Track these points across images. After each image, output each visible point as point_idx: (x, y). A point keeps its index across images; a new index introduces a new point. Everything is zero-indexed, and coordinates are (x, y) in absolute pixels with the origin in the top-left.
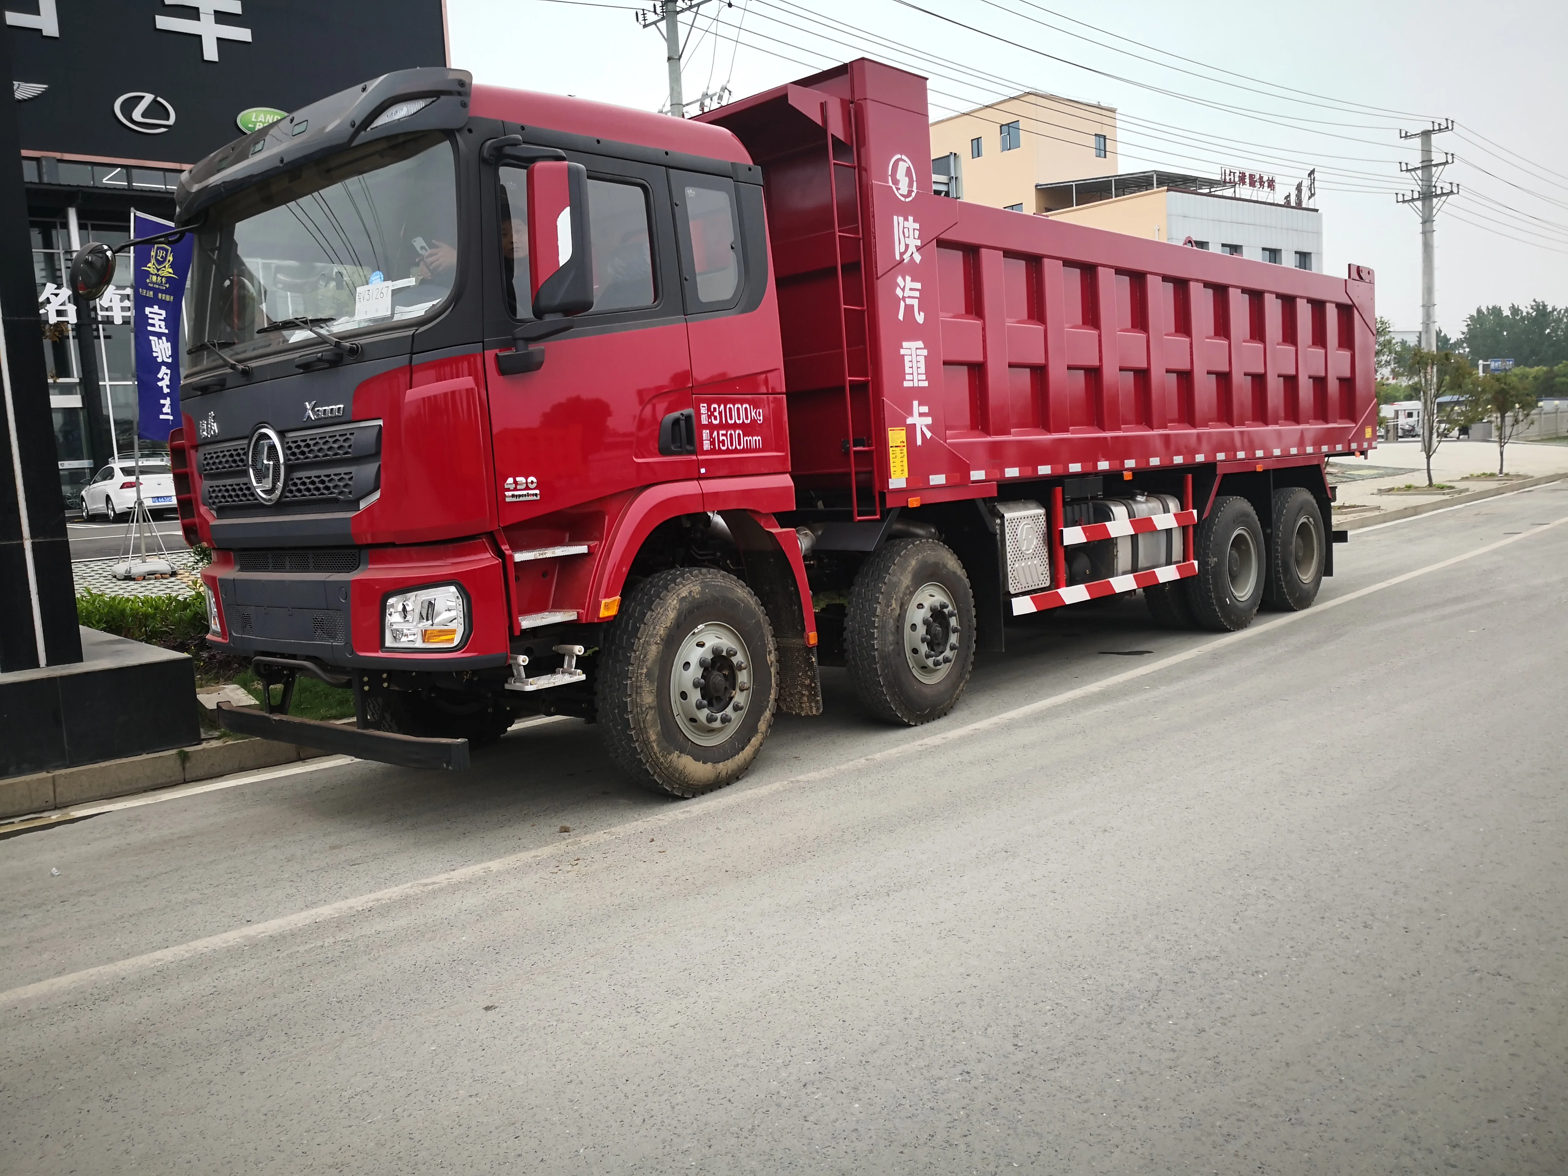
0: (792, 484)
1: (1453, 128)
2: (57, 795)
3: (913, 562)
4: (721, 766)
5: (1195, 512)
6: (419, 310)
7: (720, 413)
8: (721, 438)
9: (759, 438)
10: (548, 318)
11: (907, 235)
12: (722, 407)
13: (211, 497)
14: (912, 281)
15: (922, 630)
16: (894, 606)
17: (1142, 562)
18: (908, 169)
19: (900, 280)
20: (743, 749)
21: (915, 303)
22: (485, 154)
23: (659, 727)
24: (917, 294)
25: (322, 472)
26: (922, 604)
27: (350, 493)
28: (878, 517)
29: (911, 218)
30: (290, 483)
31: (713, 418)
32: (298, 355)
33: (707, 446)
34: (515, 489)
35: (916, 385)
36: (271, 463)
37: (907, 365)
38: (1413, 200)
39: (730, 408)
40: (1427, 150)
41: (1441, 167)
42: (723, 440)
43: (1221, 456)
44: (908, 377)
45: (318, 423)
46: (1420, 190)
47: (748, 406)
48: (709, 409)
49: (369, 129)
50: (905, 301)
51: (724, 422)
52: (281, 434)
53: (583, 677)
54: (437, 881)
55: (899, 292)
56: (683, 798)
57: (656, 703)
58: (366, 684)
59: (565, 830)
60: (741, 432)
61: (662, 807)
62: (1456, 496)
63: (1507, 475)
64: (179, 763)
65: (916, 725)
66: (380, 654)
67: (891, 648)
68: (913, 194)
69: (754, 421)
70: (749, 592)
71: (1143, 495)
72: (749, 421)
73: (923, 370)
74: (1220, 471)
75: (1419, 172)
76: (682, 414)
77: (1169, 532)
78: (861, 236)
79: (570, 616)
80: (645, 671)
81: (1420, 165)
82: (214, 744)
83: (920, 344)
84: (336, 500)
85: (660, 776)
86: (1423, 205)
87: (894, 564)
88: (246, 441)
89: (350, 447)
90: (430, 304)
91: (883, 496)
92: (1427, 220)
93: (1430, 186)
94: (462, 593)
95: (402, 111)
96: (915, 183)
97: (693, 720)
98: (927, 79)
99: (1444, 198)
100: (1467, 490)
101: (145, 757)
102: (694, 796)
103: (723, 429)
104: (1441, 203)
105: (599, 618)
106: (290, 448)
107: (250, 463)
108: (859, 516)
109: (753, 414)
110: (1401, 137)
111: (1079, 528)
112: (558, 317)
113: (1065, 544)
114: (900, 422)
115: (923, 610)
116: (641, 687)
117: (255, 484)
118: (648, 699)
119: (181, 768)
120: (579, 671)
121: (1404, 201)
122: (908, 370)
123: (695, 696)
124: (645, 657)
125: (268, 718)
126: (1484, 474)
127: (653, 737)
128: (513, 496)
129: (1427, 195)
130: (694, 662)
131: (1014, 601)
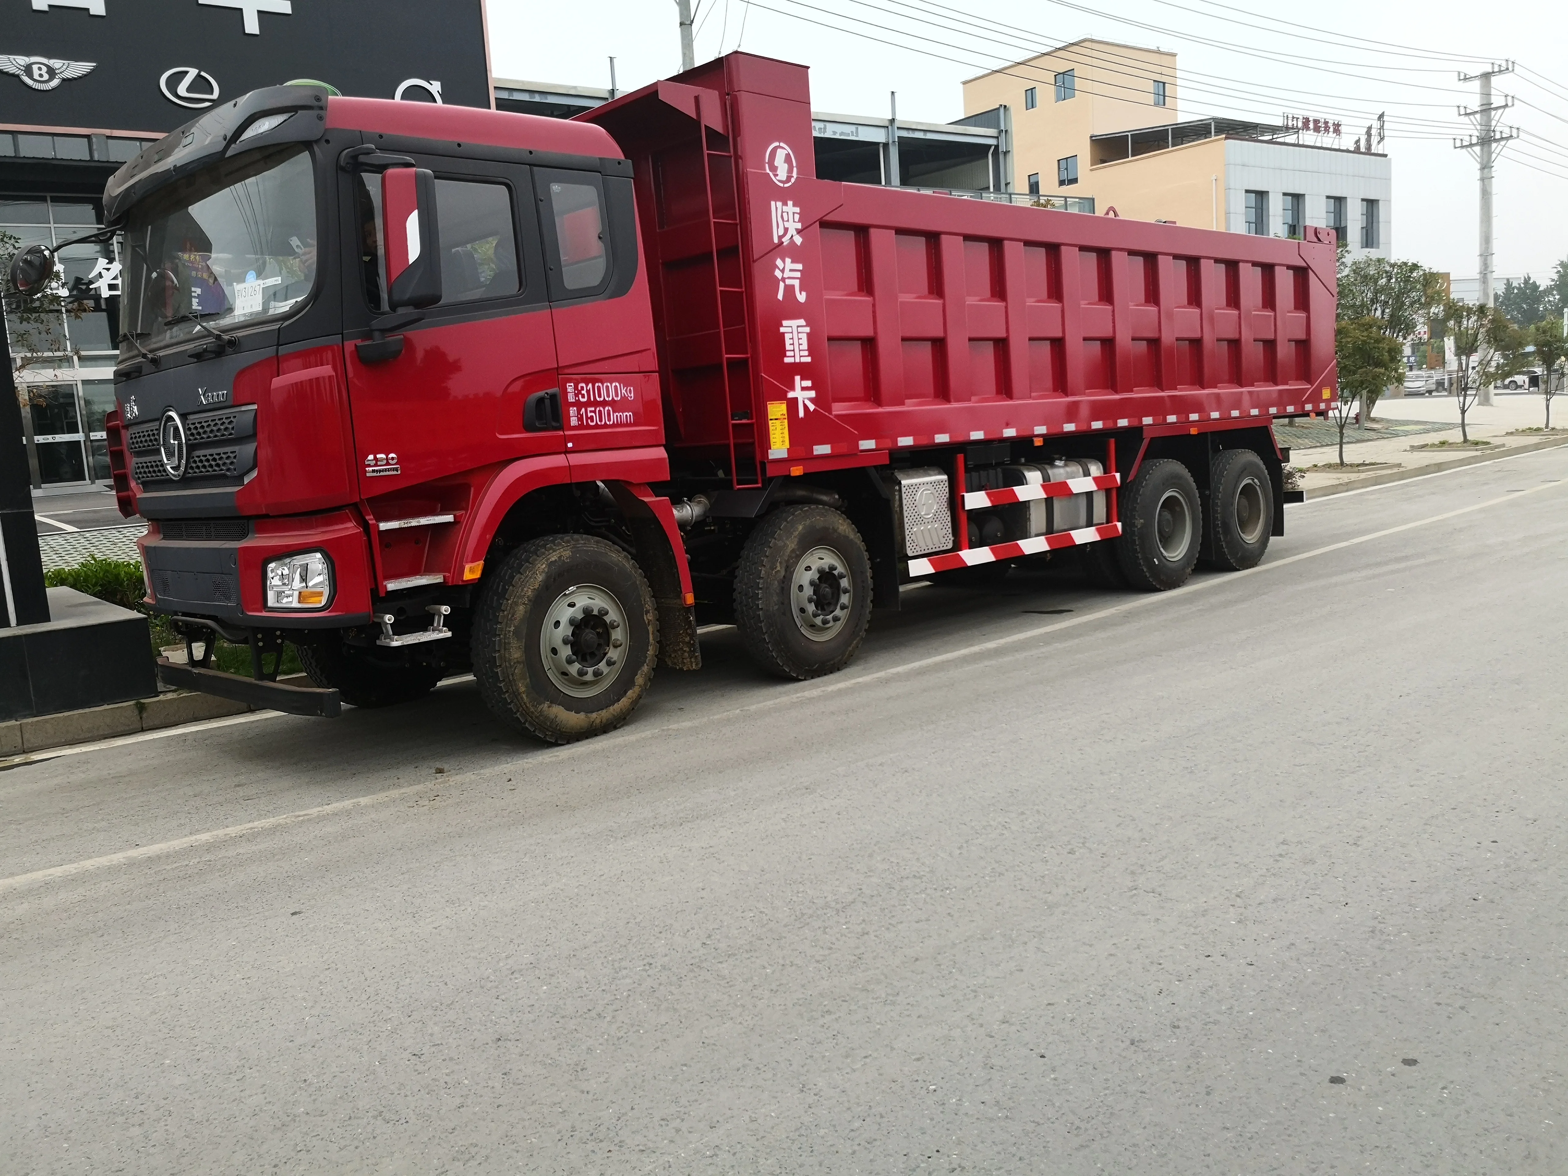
0: (666, 455)
1: (1513, 70)
2: (24, 740)
3: (800, 528)
4: (594, 715)
5: (1118, 475)
6: (284, 307)
7: (588, 392)
8: (590, 415)
9: (631, 413)
10: (401, 311)
11: (786, 219)
12: (590, 386)
13: (137, 473)
14: (793, 262)
15: (809, 591)
16: (778, 568)
17: (1058, 523)
18: (788, 155)
19: (779, 262)
20: (619, 700)
21: (797, 283)
22: (342, 162)
23: (528, 680)
24: (798, 275)
25: (214, 451)
26: (809, 567)
27: (235, 470)
28: (760, 485)
29: (790, 203)
30: (192, 460)
31: (580, 396)
32: (193, 346)
33: (574, 421)
34: (376, 465)
35: (797, 360)
36: (176, 442)
37: (788, 342)
38: (1471, 145)
39: (599, 388)
40: (1486, 94)
41: (1500, 111)
42: (592, 417)
43: (1148, 420)
44: (788, 354)
45: (208, 407)
46: (1478, 135)
47: (617, 384)
48: (576, 388)
49: (238, 142)
50: (784, 282)
51: (592, 399)
52: (183, 417)
53: (449, 634)
54: (309, 813)
55: (778, 273)
56: (556, 745)
57: (524, 657)
58: (260, 640)
59: (440, 771)
60: (610, 408)
61: (536, 753)
62: (1489, 452)
63: (1553, 429)
64: (136, 712)
65: (805, 680)
66: (264, 614)
67: (776, 607)
68: (793, 180)
69: (624, 398)
70: (625, 556)
71: (1061, 460)
72: (619, 398)
73: (805, 346)
74: (1147, 436)
75: (1478, 116)
76: (546, 393)
77: (1089, 495)
78: (738, 221)
79: (437, 579)
80: (512, 628)
81: (1478, 109)
82: (170, 696)
83: (802, 322)
84: (224, 476)
85: (531, 723)
86: (1482, 150)
87: (780, 529)
88: (157, 423)
89: (233, 428)
90: (294, 301)
91: (763, 465)
92: (1486, 166)
93: (1489, 130)
94: (327, 560)
95: (265, 125)
96: (795, 169)
97: (564, 674)
98: (808, 68)
99: (1503, 143)
100: (1503, 446)
101: (106, 707)
102: (568, 743)
103: (591, 406)
104: (1500, 147)
105: (463, 581)
106: (190, 429)
107: (162, 443)
108: (738, 484)
109: (623, 391)
110: (1460, 80)
111: (983, 492)
112: (410, 310)
113: (967, 508)
114: (781, 396)
115: (811, 572)
116: (509, 643)
117: (166, 461)
118: (516, 654)
119: (139, 718)
120: (445, 628)
121: (1462, 147)
122: (788, 347)
123: (566, 652)
124: (513, 616)
125: (190, 671)
126: (1530, 429)
127: (522, 689)
128: (373, 471)
129: (1486, 140)
130: (564, 621)
131: (911, 563)
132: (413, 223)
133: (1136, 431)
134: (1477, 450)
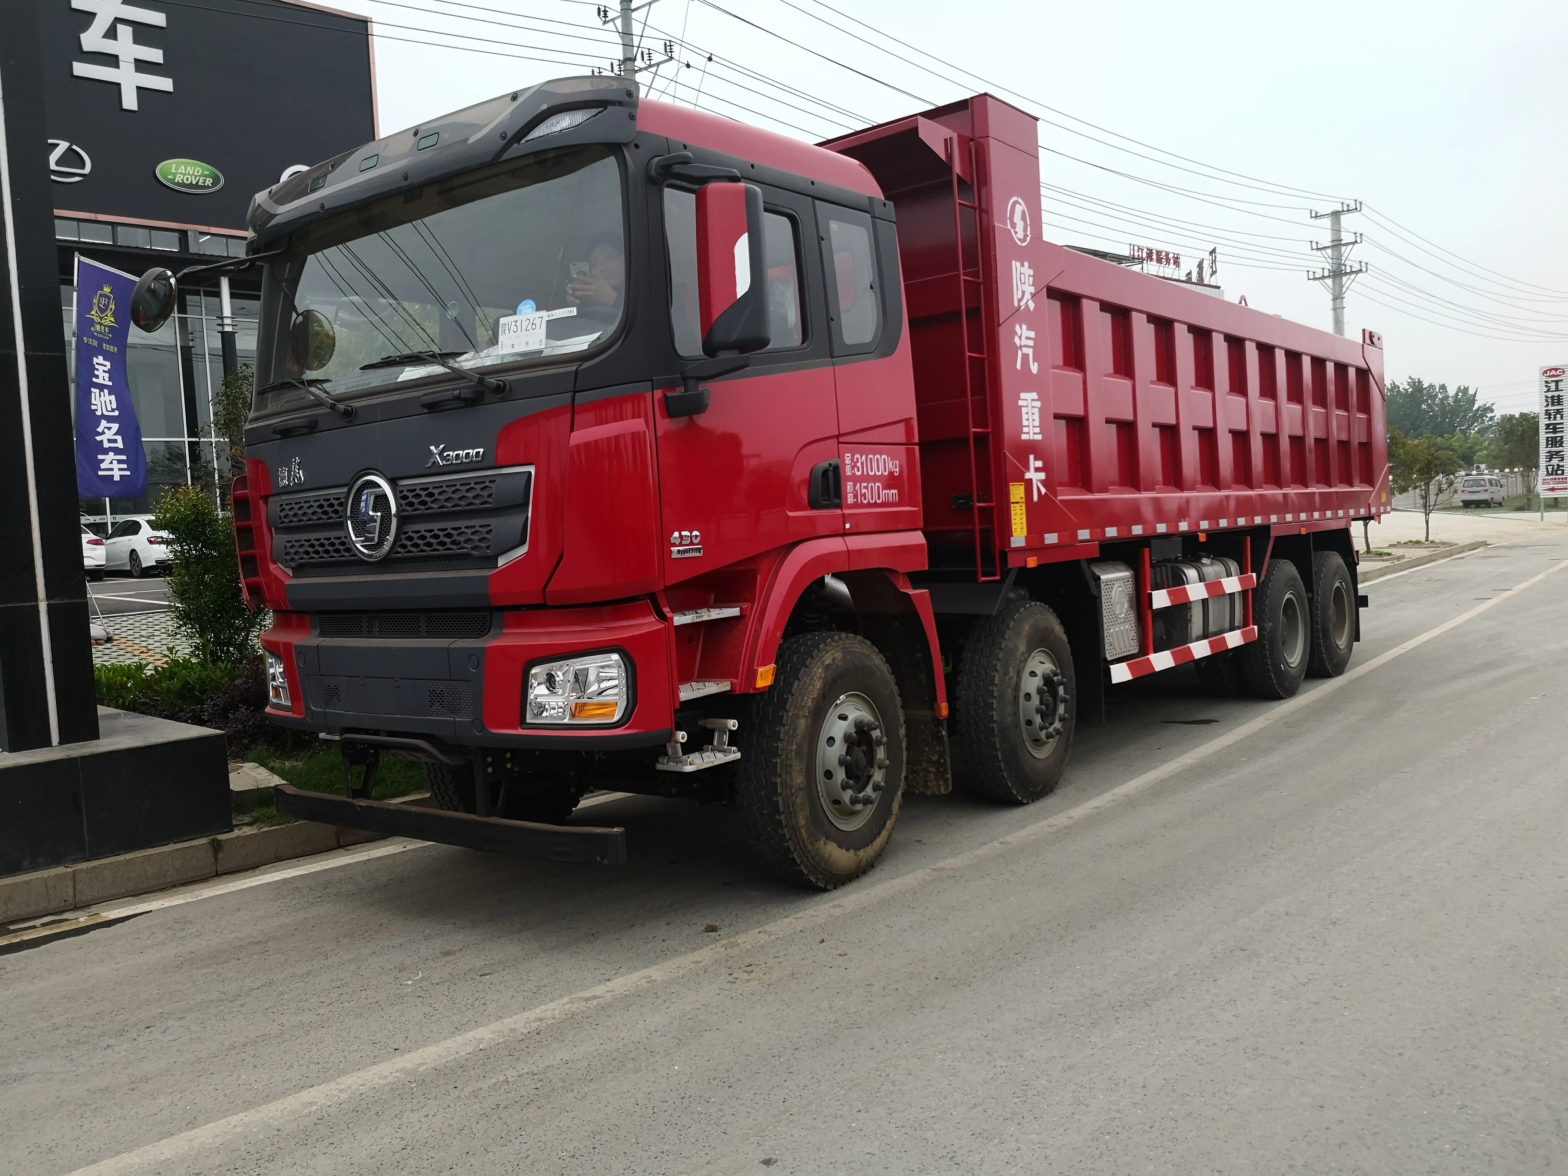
0: (925, 542)
1: (1361, 210)
2: (77, 892)
3: (1027, 627)
4: (862, 853)
5: (1254, 575)
6: (580, 343)
7: (862, 463)
8: (864, 491)
9: (896, 491)
10: (720, 356)
11: (1023, 282)
12: (864, 457)
13: (287, 554)
14: (1028, 329)
15: (1036, 700)
16: (1011, 674)
17: (1212, 627)
18: (1023, 211)
19: (1017, 328)
20: (879, 833)
21: (1030, 352)
22: (653, 173)
23: (808, 810)
24: (1031, 343)
25: (449, 525)
26: (1034, 672)
27: (488, 547)
28: (998, 578)
29: (1026, 264)
30: (404, 536)
31: (856, 469)
32: (422, 393)
33: (850, 500)
34: (681, 545)
35: (1032, 438)
36: (379, 514)
37: (1025, 417)
38: (1323, 277)
39: (871, 459)
40: (1336, 229)
41: (1350, 247)
42: (865, 493)
43: (1274, 518)
44: (1025, 430)
45: (446, 469)
46: (1330, 268)
47: (886, 457)
48: (852, 460)
49: (523, 141)
50: (1021, 350)
51: (865, 473)
52: (392, 482)
53: (738, 755)
54: (598, 994)
55: (1017, 340)
56: (825, 890)
57: (805, 783)
58: (490, 765)
59: (712, 929)
60: (880, 485)
61: (808, 900)
62: (1396, 562)
63: (1432, 542)
64: (211, 853)
65: (1028, 804)
66: (520, 732)
67: (1010, 719)
68: (1028, 239)
69: (891, 473)
70: (882, 660)
71: (1209, 557)
72: (887, 473)
73: (1037, 422)
74: (1273, 533)
75: (1329, 251)
76: (830, 465)
77: (1232, 595)
78: (981, 280)
79: (723, 686)
80: (794, 747)
81: (1330, 244)
82: (248, 831)
83: (1034, 395)
84: (467, 556)
85: (806, 865)
86: (1334, 282)
87: (1009, 629)
88: (344, 490)
89: (490, 496)
90: (595, 336)
91: (1004, 555)
92: (1338, 297)
93: (1340, 264)
94: (625, 661)
95: (564, 122)
96: (1029, 227)
97: (837, 802)
98: (1037, 119)
99: (1353, 276)
100: (1402, 557)
101: (171, 847)
102: (835, 888)
103: (864, 482)
104: (1350, 281)
105: (755, 689)
106: (405, 497)
107: (349, 514)
108: (983, 576)
109: (890, 465)
110: (1312, 217)
111: (1164, 591)
112: (733, 354)
113: (1153, 608)
114: (1020, 478)
115: (1036, 679)
116: (791, 766)
117: (354, 538)
118: (799, 780)
119: (213, 859)
120: (734, 748)
121: (1315, 279)
122: (1025, 423)
123: (840, 775)
124: (794, 732)
125: (352, 805)
126: (1411, 542)
127: (802, 822)
128: (679, 551)
129: (1338, 273)
130: (839, 736)
131: (1113, 668)
132: (742, 249)
133: (1265, 529)
134: (1383, 560)
